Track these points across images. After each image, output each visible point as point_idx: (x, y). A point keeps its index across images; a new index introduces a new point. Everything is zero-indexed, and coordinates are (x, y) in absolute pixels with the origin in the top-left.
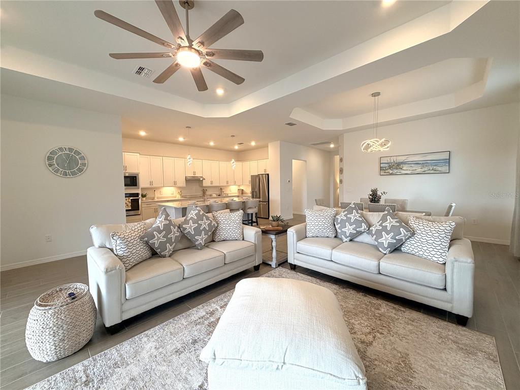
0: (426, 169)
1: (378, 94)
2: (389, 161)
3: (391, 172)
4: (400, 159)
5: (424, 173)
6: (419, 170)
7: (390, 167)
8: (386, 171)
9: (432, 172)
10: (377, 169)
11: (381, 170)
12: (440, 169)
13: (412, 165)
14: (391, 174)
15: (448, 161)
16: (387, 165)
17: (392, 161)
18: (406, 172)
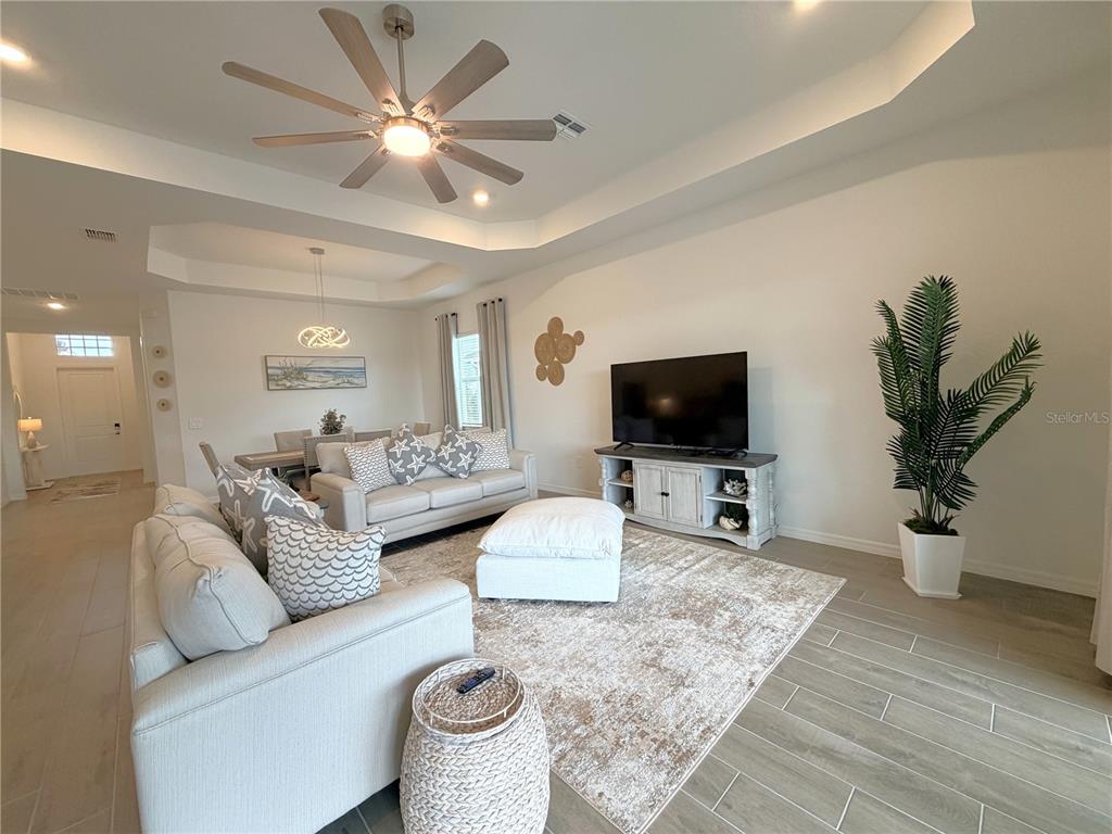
0: (339, 381)
1: (320, 252)
2: (283, 365)
3: (288, 384)
4: (304, 363)
5: (337, 387)
6: (332, 383)
7: (286, 376)
8: (280, 383)
9: (348, 385)
10: (260, 378)
11: (268, 380)
12: (356, 381)
13: (321, 374)
14: (289, 388)
15: (363, 371)
16: (279, 372)
17: (288, 365)
18: (313, 385)
